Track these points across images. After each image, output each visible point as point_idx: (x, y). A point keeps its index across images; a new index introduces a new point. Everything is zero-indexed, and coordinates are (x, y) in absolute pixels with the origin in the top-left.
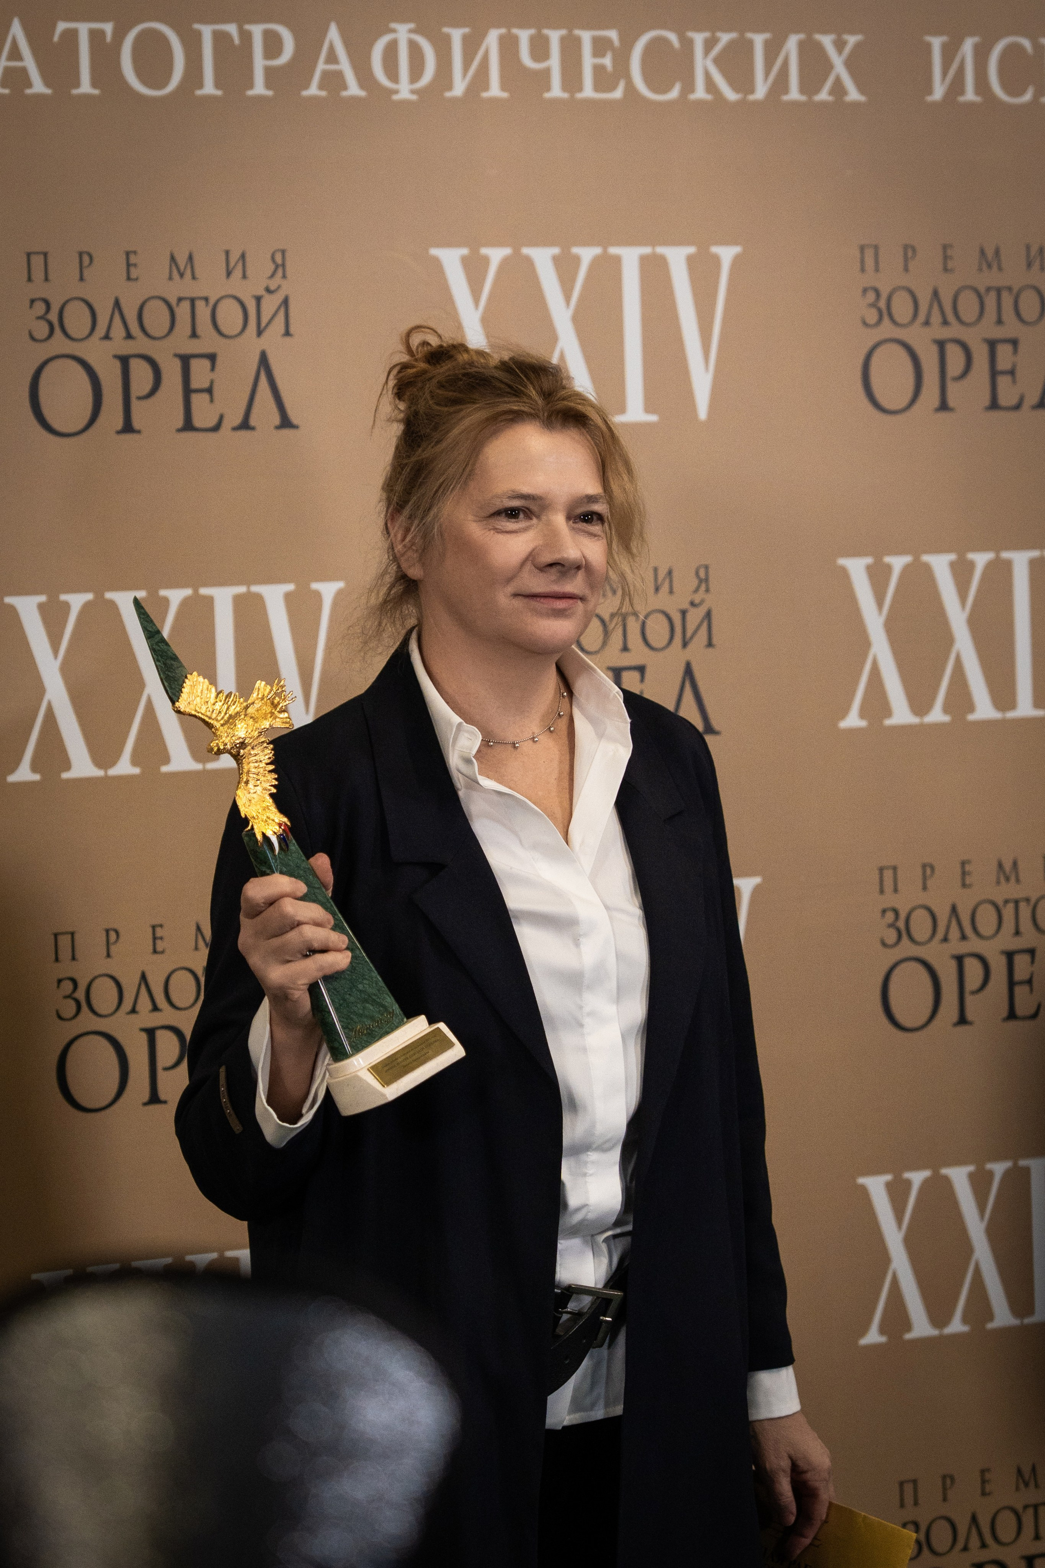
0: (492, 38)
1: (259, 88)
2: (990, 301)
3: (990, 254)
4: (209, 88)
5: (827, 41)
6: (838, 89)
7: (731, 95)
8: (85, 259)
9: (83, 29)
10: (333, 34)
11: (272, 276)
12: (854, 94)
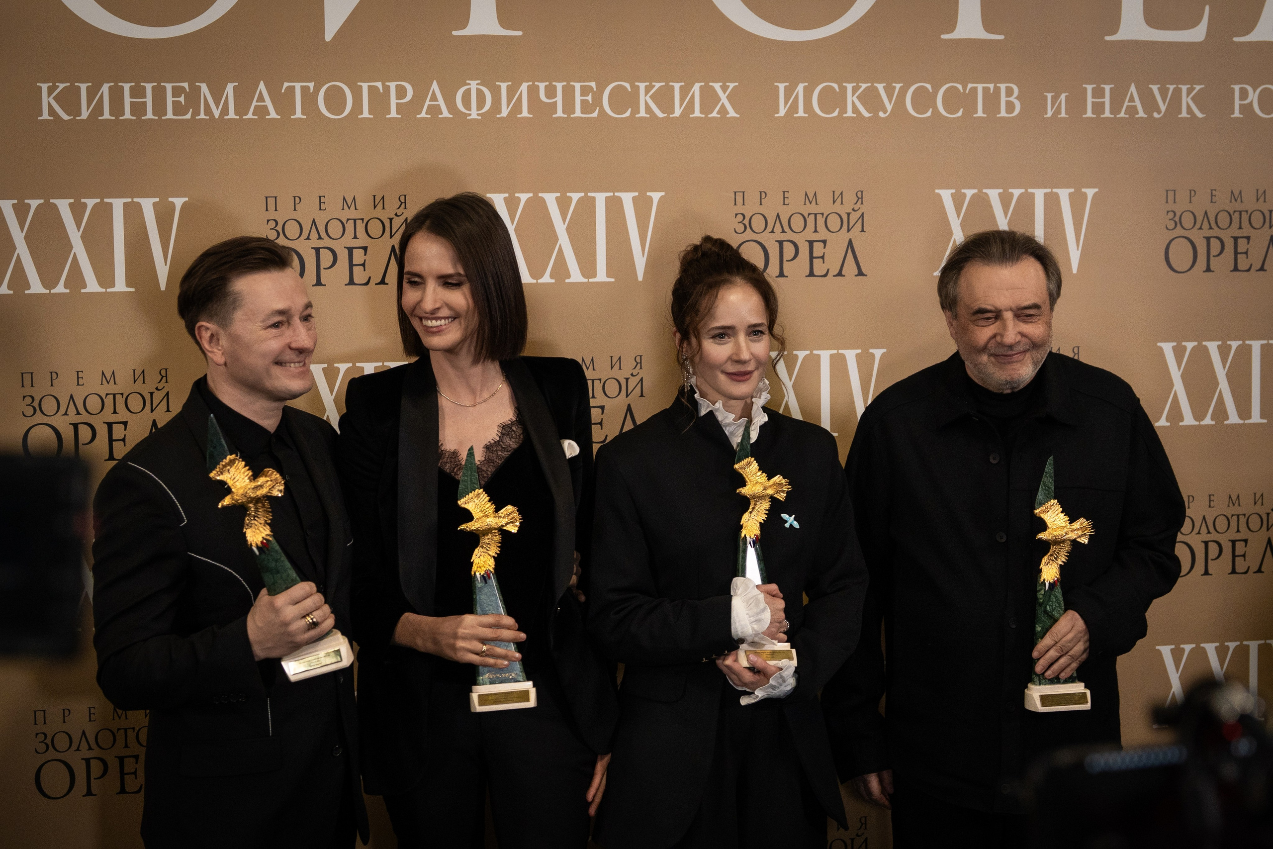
0: (524, 87)
1: (393, 114)
2: (810, 220)
3: (811, 196)
4: (366, 114)
5: (717, 86)
6: (723, 110)
7: (660, 115)
8: (297, 200)
9: (298, 86)
10: (435, 86)
11: (399, 208)
12: (732, 113)
